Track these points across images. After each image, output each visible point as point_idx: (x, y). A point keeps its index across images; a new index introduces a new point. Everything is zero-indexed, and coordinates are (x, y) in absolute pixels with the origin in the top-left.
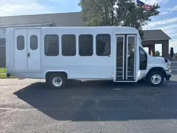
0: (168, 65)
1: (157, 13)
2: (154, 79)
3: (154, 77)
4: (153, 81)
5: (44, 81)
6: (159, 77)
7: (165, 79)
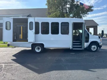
0: (100, 40)
1: (92, 10)
2: (93, 48)
3: (93, 46)
4: (92, 49)
5: (30, 49)
6: (95, 47)
7: (99, 48)
